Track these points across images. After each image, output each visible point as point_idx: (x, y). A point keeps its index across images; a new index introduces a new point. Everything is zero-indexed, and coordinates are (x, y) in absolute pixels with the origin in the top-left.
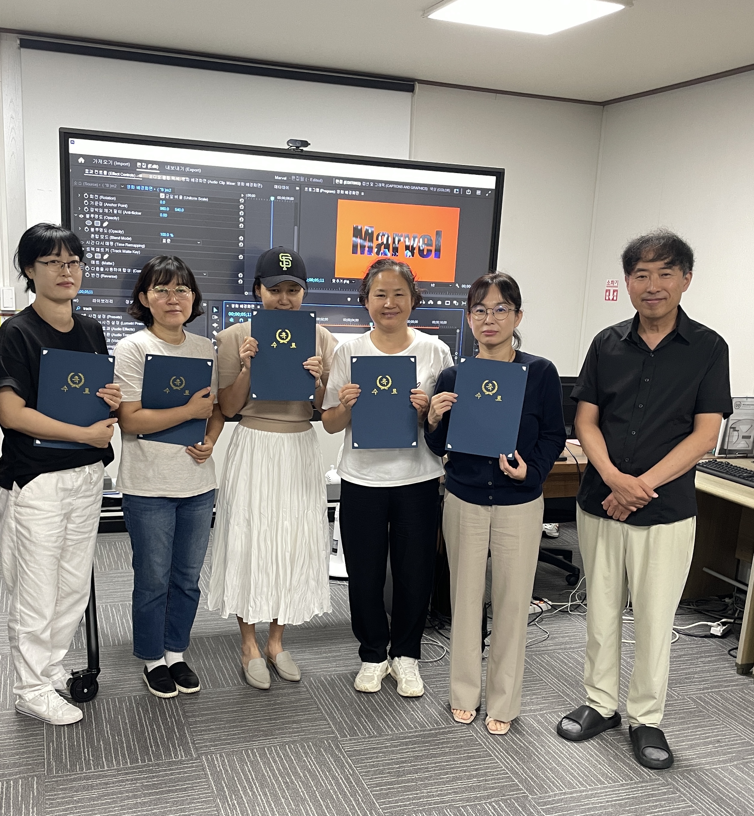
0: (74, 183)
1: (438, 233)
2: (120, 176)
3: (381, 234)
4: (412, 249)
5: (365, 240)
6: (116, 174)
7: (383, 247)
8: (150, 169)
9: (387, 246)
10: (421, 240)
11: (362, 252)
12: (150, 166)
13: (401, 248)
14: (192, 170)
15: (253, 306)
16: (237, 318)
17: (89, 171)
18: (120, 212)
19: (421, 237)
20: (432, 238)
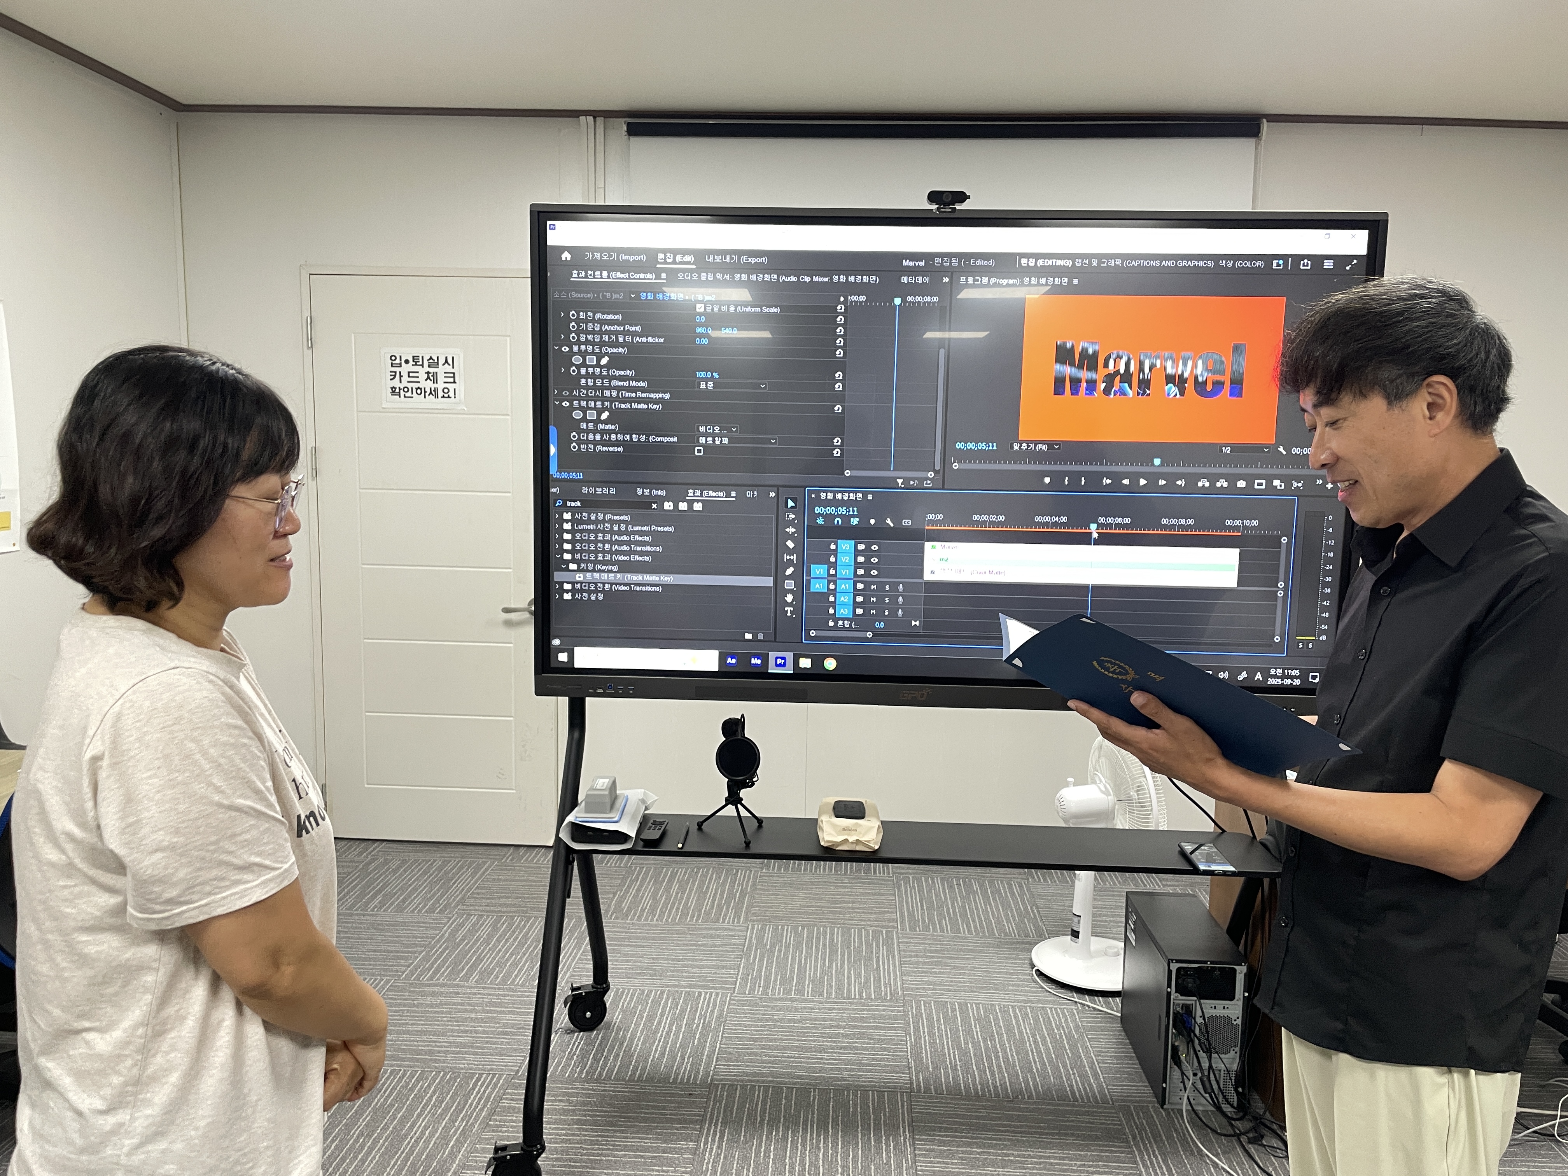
0: (554, 295)
1: (1237, 349)
2: (629, 278)
3: (1114, 356)
4: (1180, 382)
5: (1080, 367)
6: (622, 276)
7: (1118, 378)
8: (680, 263)
9: (1127, 377)
10: (1200, 363)
11: (1075, 391)
12: (679, 258)
13: (1157, 381)
14: (753, 261)
15: (861, 495)
16: (829, 517)
17: (578, 274)
18: (628, 339)
19: (1200, 358)
20: (1223, 359)
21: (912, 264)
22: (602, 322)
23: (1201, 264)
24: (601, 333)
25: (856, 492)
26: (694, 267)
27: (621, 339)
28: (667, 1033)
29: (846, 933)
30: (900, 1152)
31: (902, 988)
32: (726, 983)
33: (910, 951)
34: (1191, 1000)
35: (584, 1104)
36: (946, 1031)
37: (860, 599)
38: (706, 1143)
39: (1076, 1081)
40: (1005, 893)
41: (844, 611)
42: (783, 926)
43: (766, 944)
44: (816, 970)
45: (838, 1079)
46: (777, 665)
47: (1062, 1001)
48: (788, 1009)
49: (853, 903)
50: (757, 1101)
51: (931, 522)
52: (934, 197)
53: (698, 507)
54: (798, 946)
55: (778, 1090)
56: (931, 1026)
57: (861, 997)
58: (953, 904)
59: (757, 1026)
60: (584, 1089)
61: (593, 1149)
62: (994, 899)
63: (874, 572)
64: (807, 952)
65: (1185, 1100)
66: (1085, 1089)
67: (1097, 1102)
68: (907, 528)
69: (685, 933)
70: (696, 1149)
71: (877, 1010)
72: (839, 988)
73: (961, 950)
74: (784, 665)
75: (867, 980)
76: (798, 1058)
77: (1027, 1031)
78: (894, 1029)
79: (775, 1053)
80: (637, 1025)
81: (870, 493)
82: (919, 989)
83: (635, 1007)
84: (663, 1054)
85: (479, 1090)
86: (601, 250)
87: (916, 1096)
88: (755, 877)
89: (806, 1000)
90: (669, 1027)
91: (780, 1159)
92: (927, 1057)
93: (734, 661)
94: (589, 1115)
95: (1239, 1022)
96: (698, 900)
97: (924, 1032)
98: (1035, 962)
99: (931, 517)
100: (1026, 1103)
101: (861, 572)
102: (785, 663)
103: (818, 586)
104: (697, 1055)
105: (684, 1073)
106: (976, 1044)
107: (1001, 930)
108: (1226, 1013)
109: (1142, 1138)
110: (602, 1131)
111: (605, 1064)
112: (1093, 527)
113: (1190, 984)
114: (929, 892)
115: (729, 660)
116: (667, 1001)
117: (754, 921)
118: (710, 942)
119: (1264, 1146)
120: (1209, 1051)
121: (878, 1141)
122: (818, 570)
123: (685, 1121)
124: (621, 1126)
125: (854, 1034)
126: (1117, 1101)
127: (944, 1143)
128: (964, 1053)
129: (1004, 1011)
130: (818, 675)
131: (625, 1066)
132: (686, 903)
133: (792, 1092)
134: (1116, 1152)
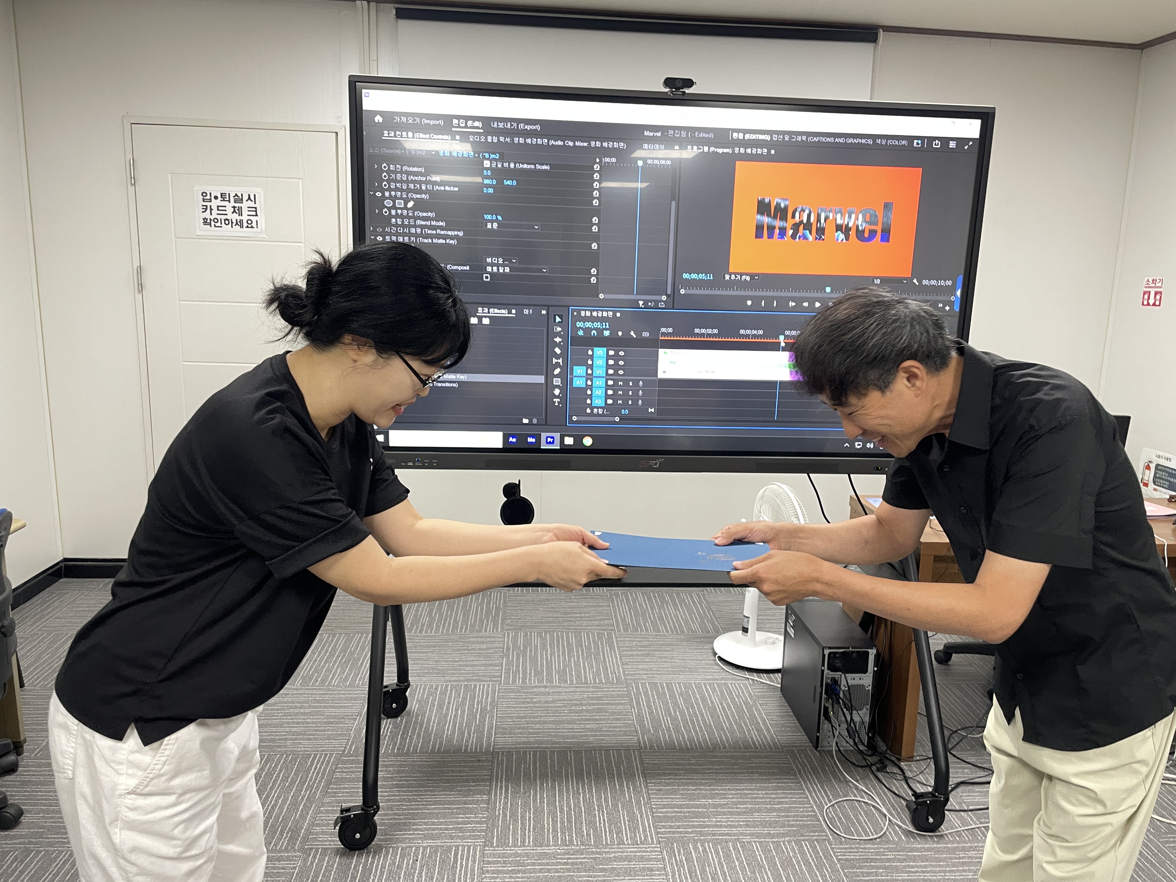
0: (368, 150)
1: (887, 206)
2: (430, 138)
3: (799, 210)
4: (845, 230)
5: (775, 217)
6: (424, 136)
7: (801, 227)
8: (471, 127)
9: (808, 226)
10: (860, 216)
11: (771, 236)
12: (470, 123)
13: (830, 229)
14: (528, 127)
15: (611, 313)
16: (587, 330)
17: (389, 134)
18: (430, 187)
19: (861, 212)
20: (877, 213)
21: (651, 134)
22: (409, 173)
23: (863, 141)
24: (407, 182)
25: (607, 311)
26: (482, 131)
27: (424, 188)
28: (455, 716)
29: (578, 635)
30: (638, 793)
31: (624, 674)
32: (494, 677)
33: (626, 647)
34: (837, 675)
35: (399, 772)
36: (659, 703)
37: (610, 392)
38: (496, 795)
39: (755, 734)
40: (689, 601)
41: (598, 402)
42: (531, 633)
43: (520, 647)
44: (559, 664)
45: (586, 743)
46: (547, 443)
47: (737, 677)
48: (542, 694)
49: (580, 613)
50: (530, 762)
51: (664, 334)
52: (669, 82)
53: (486, 321)
54: (544, 646)
55: (543, 753)
56: (648, 702)
57: (595, 682)
58: (652, 611)
59: (521, 707)
60: (397, 761)
61: (411, 805)
62: (681, 606)
63: (621, 372)
64: (551, 651)
65: (834, 744)
66: (762, 739)
67: (771, 748)
68: (645, 339)
69: (457, 641)
70: (489, 800)
71: (608, 691)
72: (578, 676)
73: (663, 645)
74: (553, 443)
75: (598, 670)
76: (555, 729)
77: (716, 700)
78: (622, 704)
79: (537, 726)
80: (431, 711)
81: (618, 311)
82: (637, 674)
83: (428, 698)
84: (454, 732)
85: (316, 766)
86: (407, 115)
87: (645, 752)
88: (505, 597)
89: (555, 687)
90: (456, 711)
91: (552, 803)
92: (648, 724)
93: (514, 440)
94: (405, 780)
95: (870, 688)
96: (464, 616)
97: (644, 706)
98: (717, 651)
99: (663, 330)
100: (721, 752)
101: (611, 372)
102: (553, 441)
103: (579, 383)
104: (479, 730)
105: (472, 745)
106: (682, 713)
107: (689, 629)
108: (861, 682)
109: (805, 772)
110: (416, 791)
111: (411, 742)
112: (782, 338)
113: (838, 664)
114: (634, 603)
115: (511, 439)
116: (451, 693)
117: (508, 630)
118: (478, 646)
119: (888, 773)
120: (851, 709)
121: (621, 785)
122: (579, 370)
123: (478, 781)
124: (429, 787)
125: (594, 709)
126: (785, 747)
127: (668, 784)
128: (674, 719)
129: (699, 687)
130: (578, 450)
131: (426, 741)
132: (455, 619)
133: (554, 754)
134: (788, 783)
